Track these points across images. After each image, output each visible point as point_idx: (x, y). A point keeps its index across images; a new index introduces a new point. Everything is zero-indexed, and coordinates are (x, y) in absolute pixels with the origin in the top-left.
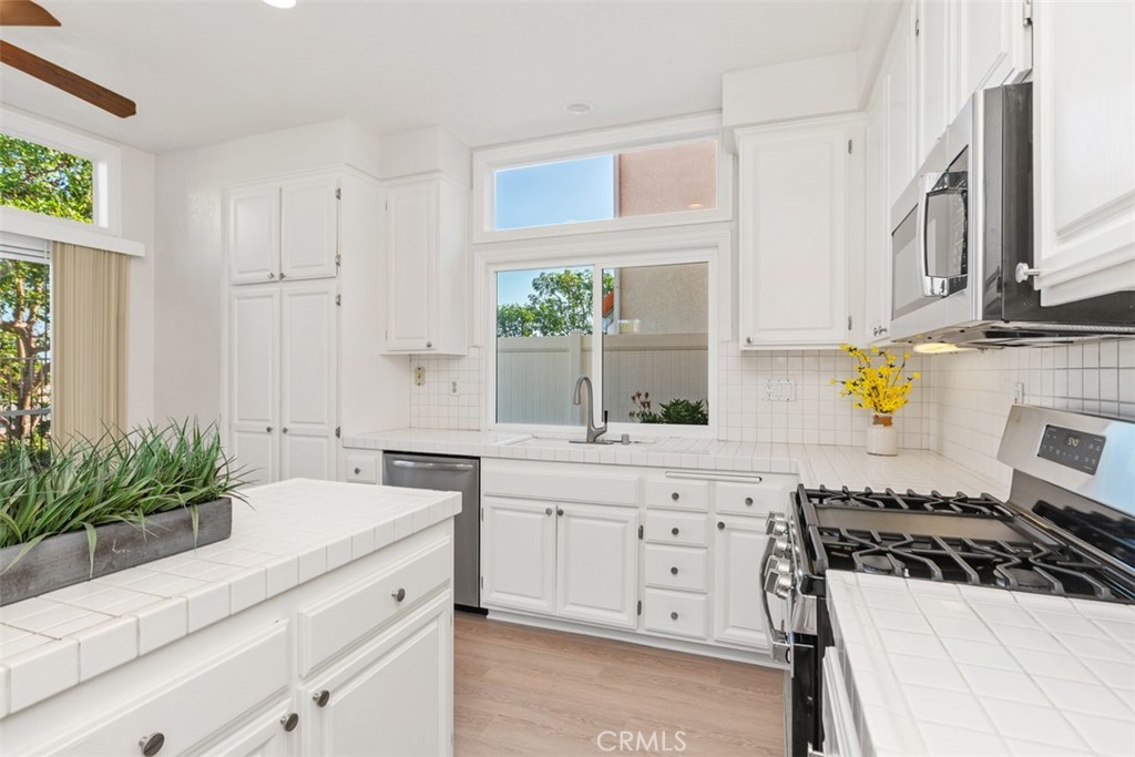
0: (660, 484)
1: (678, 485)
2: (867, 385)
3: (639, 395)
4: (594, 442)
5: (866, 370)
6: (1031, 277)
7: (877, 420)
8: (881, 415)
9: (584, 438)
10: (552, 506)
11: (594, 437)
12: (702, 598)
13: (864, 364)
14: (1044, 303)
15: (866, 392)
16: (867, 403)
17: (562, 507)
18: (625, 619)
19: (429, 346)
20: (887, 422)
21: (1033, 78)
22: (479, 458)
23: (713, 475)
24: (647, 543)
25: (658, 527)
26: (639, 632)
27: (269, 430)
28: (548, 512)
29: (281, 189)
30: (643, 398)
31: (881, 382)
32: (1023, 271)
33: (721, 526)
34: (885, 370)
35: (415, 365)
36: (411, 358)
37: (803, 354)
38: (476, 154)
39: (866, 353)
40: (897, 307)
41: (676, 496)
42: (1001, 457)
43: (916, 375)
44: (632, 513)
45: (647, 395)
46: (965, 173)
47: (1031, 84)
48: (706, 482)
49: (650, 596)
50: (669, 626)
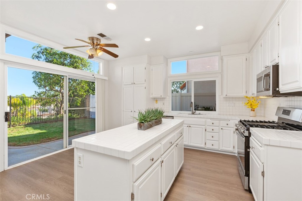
0: (209, 122)
1: (213, 121)
2: (250, 103)
3: (196, 106)
4: (193, 114)
5: (250, 101)
6: (279, 90)
7: (252, 110)
8: (252, 109)
9: (191, 113)
10: (188, 125)
11: (193, 113)
12: (218, 142)
13: (249, 100)
14: (281, 93)
15: (249, 105)
16: (250, 107)
17: (190, 125)
18: (203, 146)
19: (161, 96)
20: (254, 110)
21: (279, 64)
22: (173, 117)
23: (220, 120)
24: (208, 132)
25: (209, 129)
26: (205, 148)
27: (131, 111)
28: (188, 126)
29: (134, 68)
30: (197, 106)
31: (252, 103)
32: (277, 89)
33: (222, 129)
34: (253, 101)
35: (155, 99)
36: (154, 98)
37: (236, 98)
38: (168, 60)
39: (249, 98)
40: (258, 91)
41: (213, 123)
42: (276, 115)
43: (260, 102)
44: (204, 126)
45: (198, 106)
46: (270, 74)
47: (278, 65)
48: (218, 121)
49: (207, 142)
50: (211, 147)
